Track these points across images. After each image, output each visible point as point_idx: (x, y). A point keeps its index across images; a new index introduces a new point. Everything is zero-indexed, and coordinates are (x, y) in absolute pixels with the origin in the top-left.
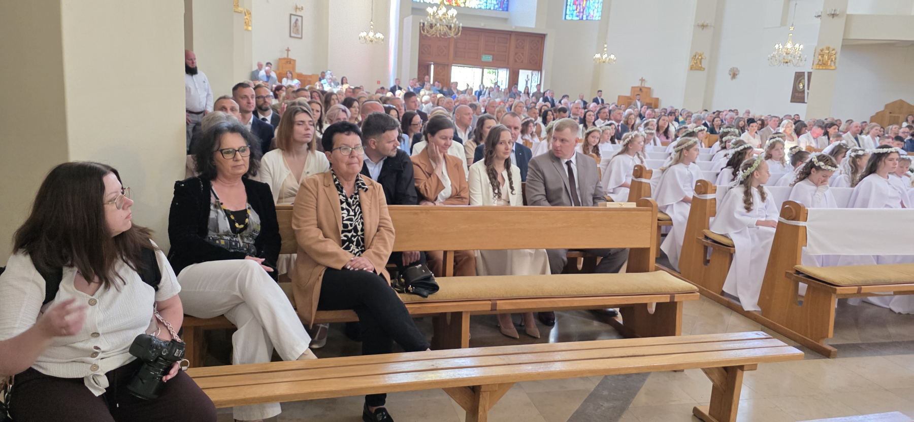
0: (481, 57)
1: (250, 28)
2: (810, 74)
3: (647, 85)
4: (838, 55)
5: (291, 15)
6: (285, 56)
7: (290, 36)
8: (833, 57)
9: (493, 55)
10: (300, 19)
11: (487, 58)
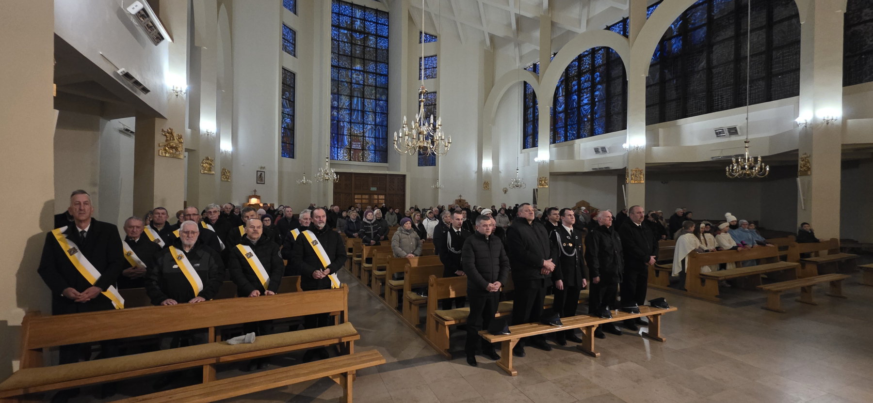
0: (370, 188)
1: (229, 180)
2: (537, 189)
3: (463, 198)
4: (548, 180)
5: (257, 171)
6: (254, 194)
7: (257, 183)
8: (546, 182)
9: (377, 187)
10: (263, 173)
11: (374, 189)
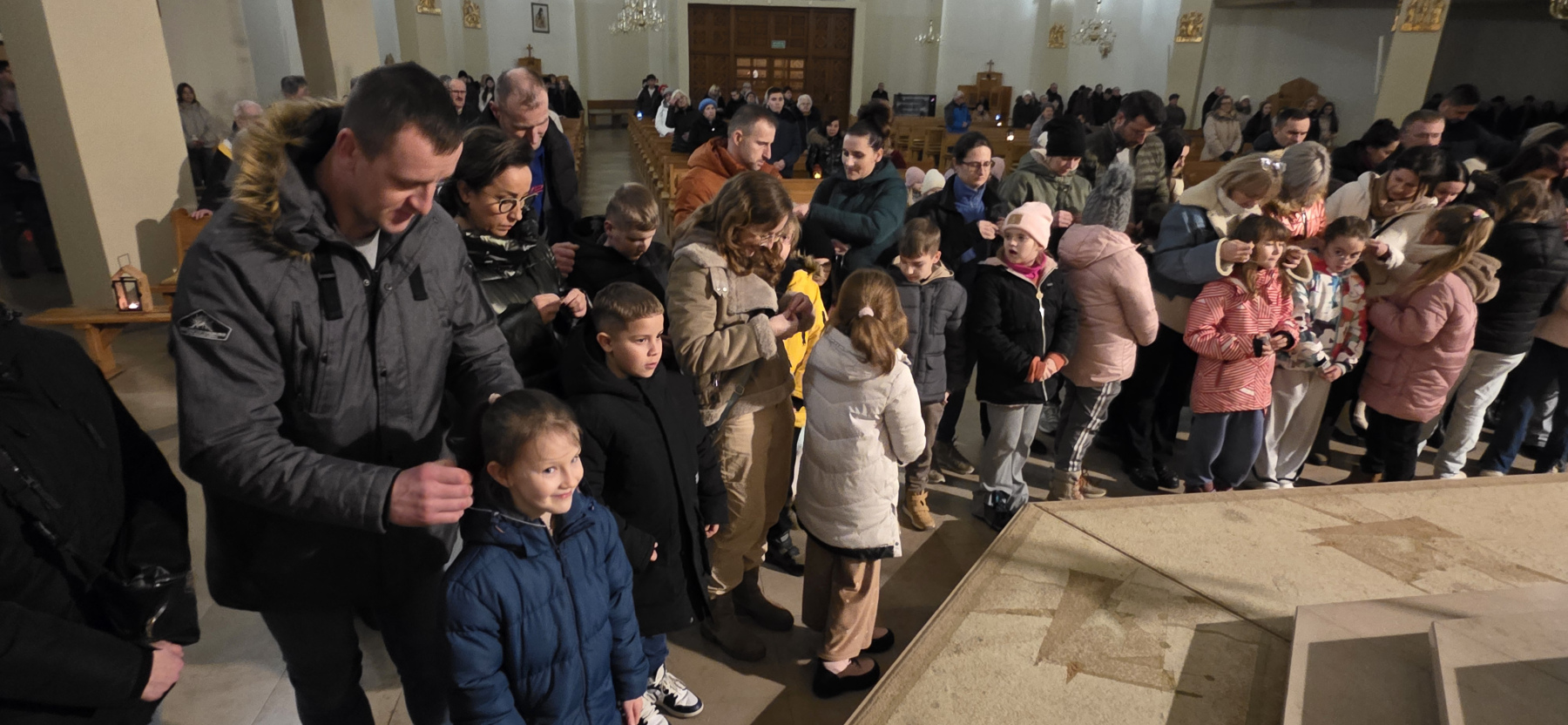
0: (770, 44)
1: (479, 26)
3: (996, 69)
4: (1206, 22)
5: (533, 4)
6: (527, 56)
7: (534, 31)
8: (1200, 26)
9: (787, 41)
10: (544, 8)
11: (779, 44)
